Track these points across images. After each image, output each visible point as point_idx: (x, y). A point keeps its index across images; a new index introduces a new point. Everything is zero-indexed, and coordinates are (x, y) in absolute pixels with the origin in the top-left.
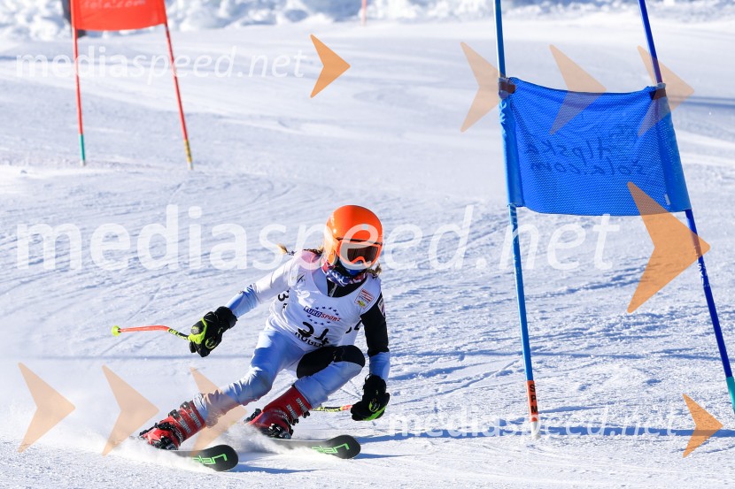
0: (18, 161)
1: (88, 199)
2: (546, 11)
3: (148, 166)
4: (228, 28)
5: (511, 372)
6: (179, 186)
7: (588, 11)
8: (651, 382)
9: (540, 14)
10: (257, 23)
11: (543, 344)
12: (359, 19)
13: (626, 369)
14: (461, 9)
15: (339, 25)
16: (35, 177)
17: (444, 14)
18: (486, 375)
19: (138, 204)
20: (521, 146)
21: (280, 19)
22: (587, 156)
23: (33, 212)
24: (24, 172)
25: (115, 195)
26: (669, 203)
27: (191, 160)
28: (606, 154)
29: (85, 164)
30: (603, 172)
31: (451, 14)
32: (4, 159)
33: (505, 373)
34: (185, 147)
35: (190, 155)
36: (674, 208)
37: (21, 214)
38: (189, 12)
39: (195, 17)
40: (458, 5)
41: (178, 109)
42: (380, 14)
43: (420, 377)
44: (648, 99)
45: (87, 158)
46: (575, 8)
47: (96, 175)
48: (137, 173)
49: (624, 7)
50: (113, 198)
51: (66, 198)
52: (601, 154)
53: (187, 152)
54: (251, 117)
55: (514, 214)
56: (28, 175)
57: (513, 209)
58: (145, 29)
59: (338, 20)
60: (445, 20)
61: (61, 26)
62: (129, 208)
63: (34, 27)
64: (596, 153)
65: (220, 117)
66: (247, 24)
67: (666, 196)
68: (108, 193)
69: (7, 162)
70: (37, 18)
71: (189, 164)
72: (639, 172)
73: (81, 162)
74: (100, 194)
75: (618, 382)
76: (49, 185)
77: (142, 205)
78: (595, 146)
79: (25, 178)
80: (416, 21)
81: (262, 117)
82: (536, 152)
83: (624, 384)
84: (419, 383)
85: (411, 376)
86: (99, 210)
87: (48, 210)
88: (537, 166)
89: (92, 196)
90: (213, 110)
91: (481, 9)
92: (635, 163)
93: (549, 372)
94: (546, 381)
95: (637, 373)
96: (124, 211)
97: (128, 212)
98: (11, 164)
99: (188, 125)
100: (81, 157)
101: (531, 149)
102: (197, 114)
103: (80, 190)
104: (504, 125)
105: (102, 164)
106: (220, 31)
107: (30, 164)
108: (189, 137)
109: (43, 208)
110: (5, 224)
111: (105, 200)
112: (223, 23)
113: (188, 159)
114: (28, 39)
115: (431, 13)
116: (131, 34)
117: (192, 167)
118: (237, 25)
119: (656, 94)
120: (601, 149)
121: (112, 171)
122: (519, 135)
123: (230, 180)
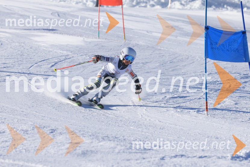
0: (83, 36)
1: (99, 47)
2: (214, 9)
3: (114, 40)
4: (135, 7)
5: (201, 98)
6: (122, 46)
7: (225, 10)
8: (236, 104)
9: (213, 10)
10: (142, 7)
11: (210, 92)
12: (168, 8)
13: (230, 100)
14: (193, 7)
15: (163, 9)
16: (86, 40)
17: (189, 8)
18: (195, 99)
19: (111, 49)
20: (209, 43)
21: (148, 6)
22: (225, 46)
23: (86, 49)
24: (84, 39)
25: (106, 46)
26: (244, 60)
27: (125, 40)
28: (230, 46)
29: (99, 38)
30: (229, 51)
31: (191, 8)
32: (79, 35)
33: (200, 99)
34: (124, 36)
35: (125, 38)
36: (246, 61)
37: (83, 49)
38: (126, 3)
39: (127, 4)
40: (192, 6)
41: (123, 27)
42: (173, 7)
43: (179, 98)
44: (241, 34)
45: (100, 37)
46: (222, 9)
47: (101, 41)
48: (111, 41)
49: (234, 10)
50: (105, 47)
51: (94, 46)
52: (229, 47)
53: (124, 37)
54: (140, 30)
55: (206, 60)
56: (85, 40)
57: (206, 58)
58: (115, 6)
59: (163, 7)
60: (189, 10)
61: (94, 3)
62: (109, 50)
63: (88, 3)
64: (228, 46)
65: (133, 29)
66: (140, 7)
67: (244, 58)
68: (104, 46)
69: (80, 36)
70: (89, 1)
71: (124, 40)
72: (238, 51)
73: (98, 38)
74: (102, 46)
75: (228, 103)
76: (90, 43)
77: (112, 50)
78: (228, 44)
79: (84, 41)
80: (182, 9)
81: (143, 30)
82: (212, 45)
83: (229, 104)
84: (179, 99)
85: (176, 97)
86: (102, 50)
87: (89, 49)
88: (212, 48)
89: (100, 46)
90: (131, 27)
91: (198, 8)
92: (237, 49)
93: (211, 99)
94: (210, 101)
95: (232, 101)
96: (108, 51)
97: (109, 51)
98: (81, 37)
99: (125, 30)
100: (98, 36)
101: (211, 44)
102: (127, 28)
103: (97, 45)
104: (206, 37)
105: (103, 39)
106: (133, 8)
107: (85, 37)
108: (125, 33)
109: (88, 48)
110: (78, 51)
111: (103, 48)
112: (134, 6)
113: (124, 39)
114: (86, 6)
115: (186, 8)
116: (112, 7)
117: (125, 41)
118: (137, 7)
119: (244, 33)
120: (229, 45)
121: (105, 40)
122: (209, 40)
123: (134, 45)
